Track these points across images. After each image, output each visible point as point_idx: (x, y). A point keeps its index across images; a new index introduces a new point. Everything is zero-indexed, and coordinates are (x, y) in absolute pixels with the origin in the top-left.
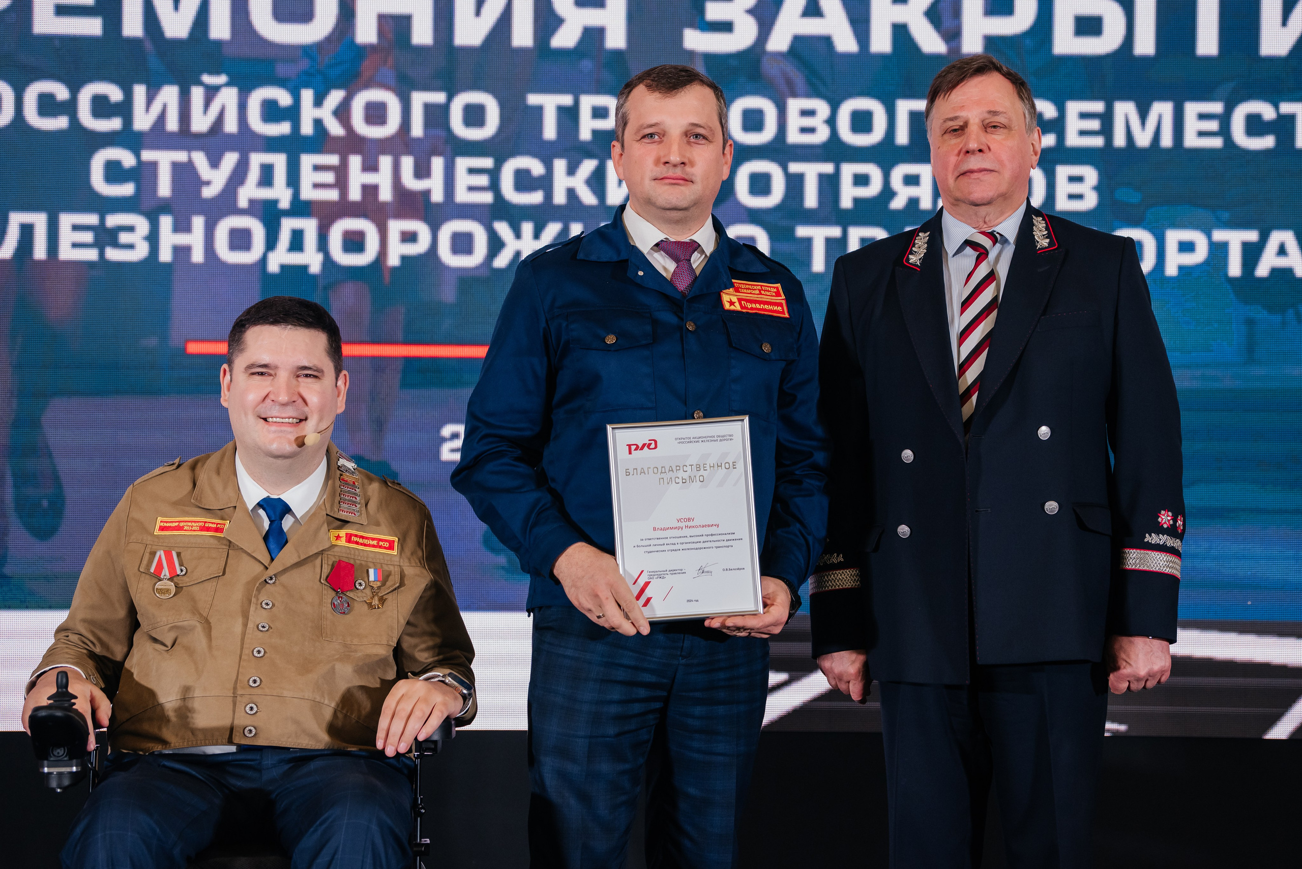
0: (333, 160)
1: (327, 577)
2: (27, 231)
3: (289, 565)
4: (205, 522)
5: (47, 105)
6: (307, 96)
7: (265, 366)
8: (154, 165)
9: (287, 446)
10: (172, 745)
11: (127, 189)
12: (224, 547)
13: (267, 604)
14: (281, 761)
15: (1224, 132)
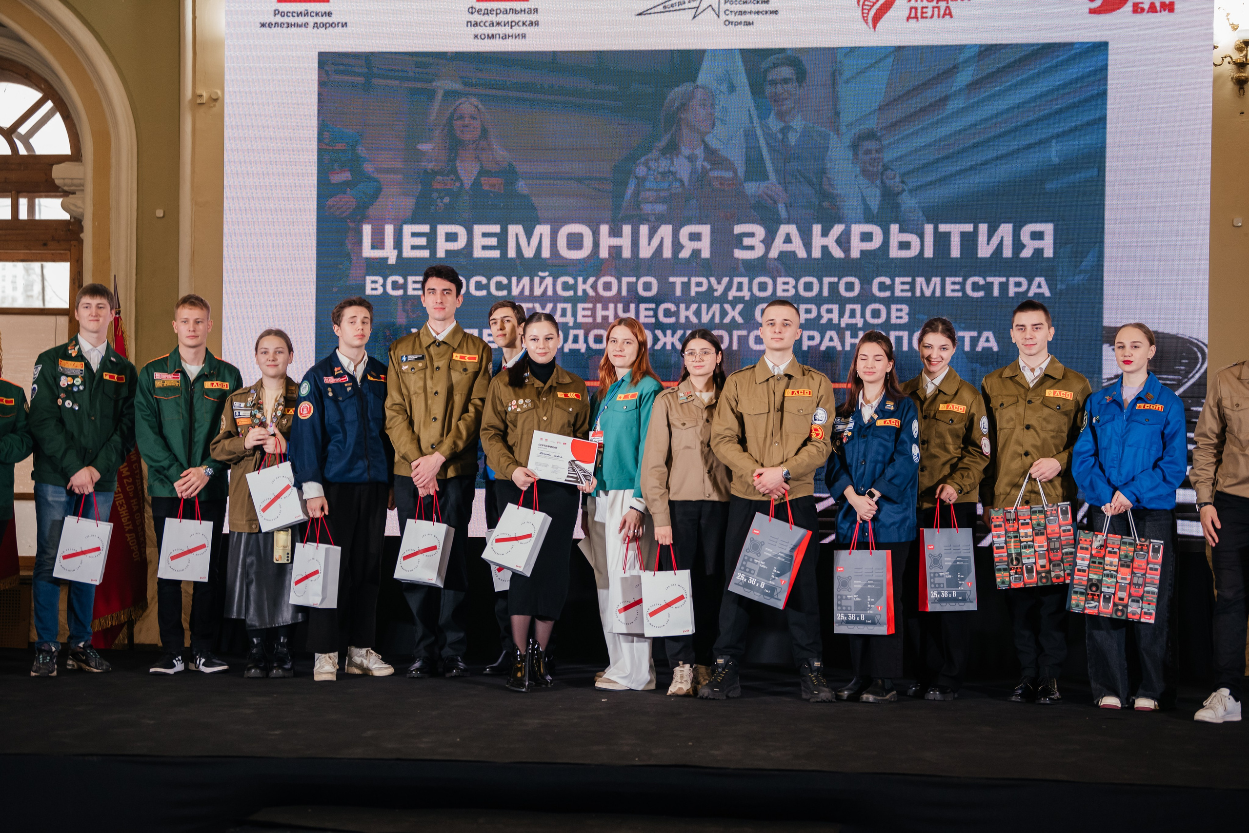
15: (963, 289)
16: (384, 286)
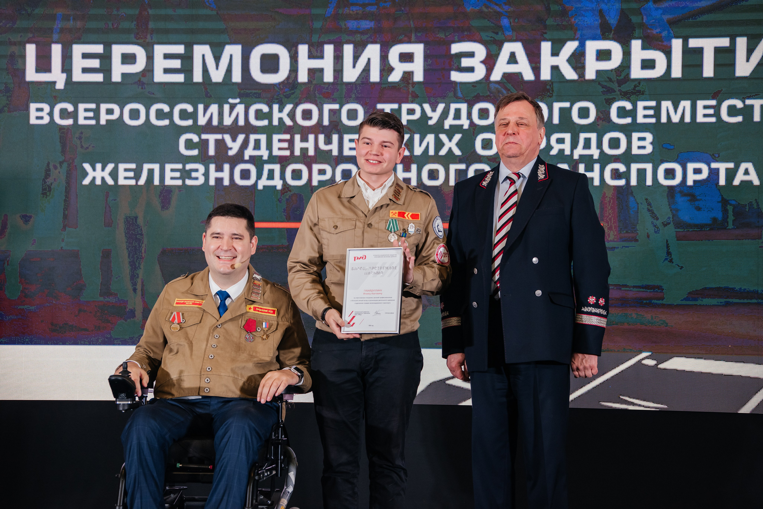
0: (287, 137)
1: (244, 326)
2: (151, 172)
3: (227, 320)
4: (195, 301)
5: (160, 115)
6: (276, 107)
7: (218, 234)
8: (207, 141)
9: (227, 269)
10: (175, 396)
11: (195, 152)
12: (202, 311)
13: (217, 336)
14: (218, 402)
15: (717, 114)
16: (51, 114)
